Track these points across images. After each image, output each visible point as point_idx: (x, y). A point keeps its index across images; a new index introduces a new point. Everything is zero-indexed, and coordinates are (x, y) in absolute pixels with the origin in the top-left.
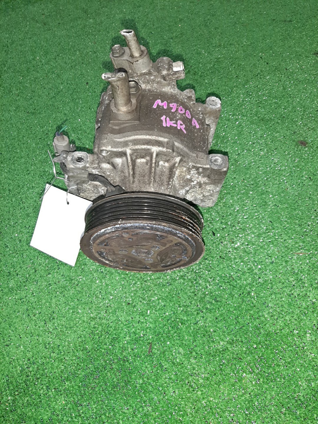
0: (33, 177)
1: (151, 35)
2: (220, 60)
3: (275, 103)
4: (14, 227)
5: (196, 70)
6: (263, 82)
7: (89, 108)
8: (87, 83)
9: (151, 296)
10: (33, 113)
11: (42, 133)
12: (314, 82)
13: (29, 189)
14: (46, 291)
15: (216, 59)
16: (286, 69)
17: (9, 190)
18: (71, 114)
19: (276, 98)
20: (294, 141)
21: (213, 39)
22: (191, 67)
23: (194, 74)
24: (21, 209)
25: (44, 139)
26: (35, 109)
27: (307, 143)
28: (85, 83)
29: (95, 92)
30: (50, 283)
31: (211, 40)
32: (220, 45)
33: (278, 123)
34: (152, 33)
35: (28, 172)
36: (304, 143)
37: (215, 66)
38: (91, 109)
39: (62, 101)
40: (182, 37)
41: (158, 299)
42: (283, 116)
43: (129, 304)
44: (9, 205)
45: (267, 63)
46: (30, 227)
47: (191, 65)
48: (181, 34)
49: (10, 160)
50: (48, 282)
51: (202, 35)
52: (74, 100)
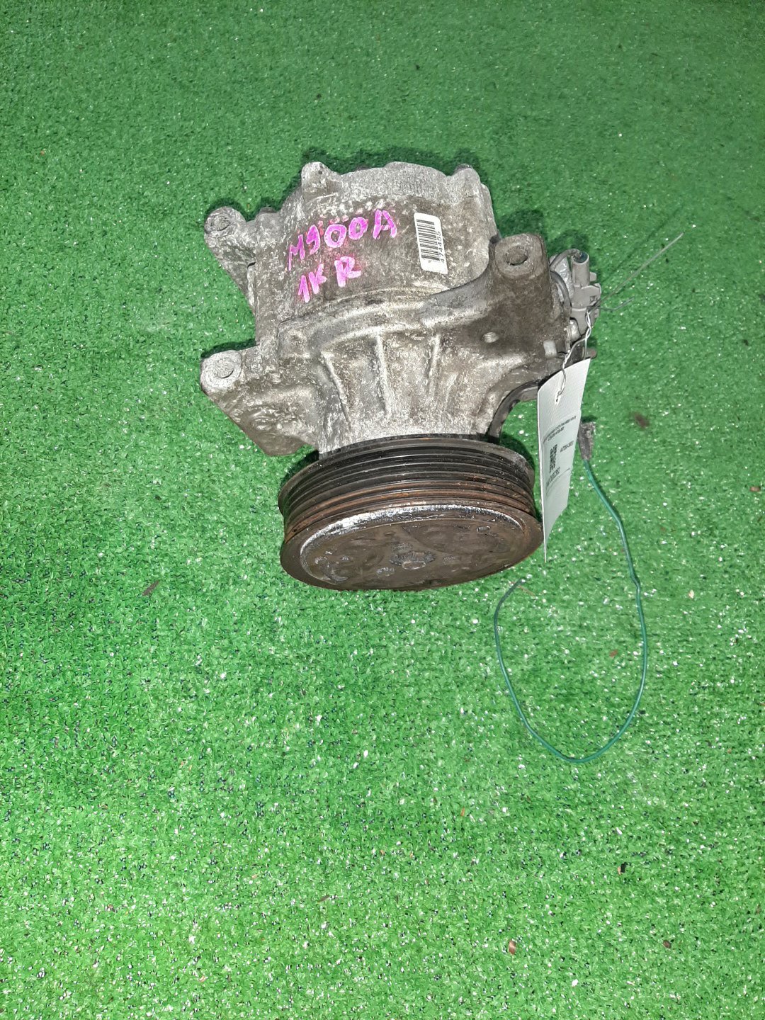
0: (112, 191)
1: (491, 88)
2: (589, 206)
3: (637, 333)
4: (22, 252)
5: (534, 195)
6: (639, 288)
7: (295, 138)
8: (319, 96)
9: (208, 510)
10: (182, 86)
11: (178, 128)
12: (727, 341)
13: (92, 205)
14: (16, 391)
15: (582, 199)
16: (694, 291)
17: (54, 187)
18: (254, 129)
19: (643, 325)
20: (628, 409)
21: (598, 164)
22: (529, 185)
23: (526, 200)
24: (56, 230)
25: (176, 141)
26: (191, 82)
27: (648, 424)
28: (316, 94)
29: (324, 119)
30: (32, 381)
31: (593, 164)
32: (604, 182)
33: (619, 366)
34: (495, 87)
35: (109, 177)
36: (642, 422)
37: (573, 210)
38: (298, 144)
39: (251, 98)
40: (546, 126)
41: (217, 522)
42: (637, 361)
43: (158, 498)
44: (38, 211)
45: (667, 261)
46: (53, 268)
47: (531, 182)
48: (548, 121)
49: (88, 138)
50: (28, 377)
51: (583, 145)
52: (276, 109)
